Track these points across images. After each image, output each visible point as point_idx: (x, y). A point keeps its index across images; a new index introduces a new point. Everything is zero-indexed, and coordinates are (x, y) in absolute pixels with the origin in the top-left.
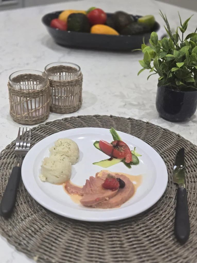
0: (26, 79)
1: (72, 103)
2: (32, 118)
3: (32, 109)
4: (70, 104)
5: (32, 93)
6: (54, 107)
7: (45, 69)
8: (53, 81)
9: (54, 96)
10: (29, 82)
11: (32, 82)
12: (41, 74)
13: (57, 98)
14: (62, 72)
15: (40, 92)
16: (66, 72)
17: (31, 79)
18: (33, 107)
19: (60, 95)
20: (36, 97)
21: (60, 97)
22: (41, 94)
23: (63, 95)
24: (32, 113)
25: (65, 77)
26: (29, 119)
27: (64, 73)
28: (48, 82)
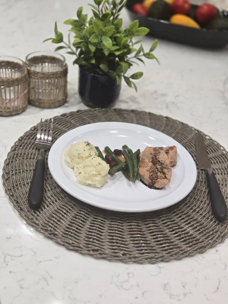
0: (4, 66)
1: (57, 97)
2: (6, 109)
3: (6, 99)
4: (55, 97)
5: (6, 81)
6: (37, 101)
7: (27, 58)
8: (36, 73)
9: (37, 89)
10: (7, 70)
11: (10, 70)
12: (21, 63)
13: (40, 91)
14: (45, 62)
15: (15, 81)
16: (49, 62)
17: (9, 66)
18: (8, 97)
19: (44, 88)
20: (11, 86)
21: (44, 90)
22: (16, 84)
23: (47, 88)
24: (6, 103)
25: (48, 68)
26: (3, 110)
27: (47, 64)
28: (26, 71)
